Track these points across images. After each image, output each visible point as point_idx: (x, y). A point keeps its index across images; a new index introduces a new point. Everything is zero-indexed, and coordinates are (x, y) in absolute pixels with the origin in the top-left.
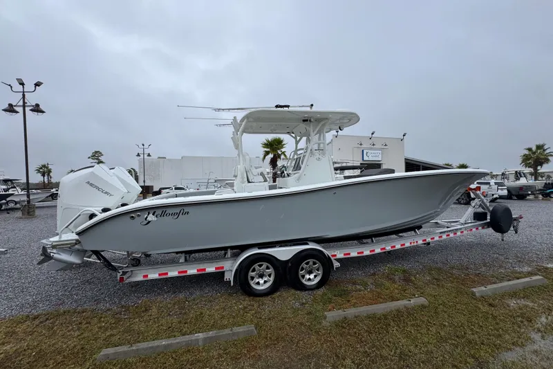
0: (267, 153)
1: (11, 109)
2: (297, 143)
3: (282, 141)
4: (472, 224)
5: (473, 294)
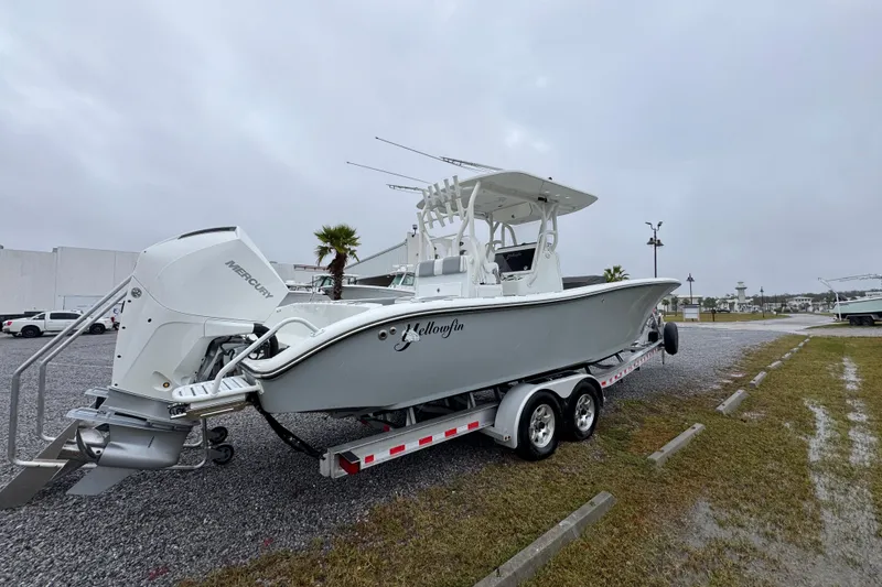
0: (323, 252)
2: (493, 230)
3: (352, 233)
5: (720, 413)
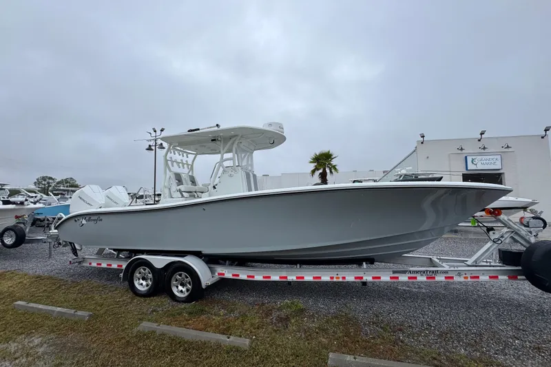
1: (150, 148)
4: (499, 268)
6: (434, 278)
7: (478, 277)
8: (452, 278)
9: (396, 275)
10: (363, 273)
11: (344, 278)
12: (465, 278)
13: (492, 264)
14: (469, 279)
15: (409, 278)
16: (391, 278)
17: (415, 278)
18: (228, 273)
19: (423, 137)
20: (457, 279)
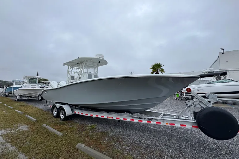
6: (151, 122)
7: (174, 124)
8: (160, 123)
9: (133, 119)
10: (119, 116)
11: (112, 118)
12: (166, 124)
13: (187, 118)
14: (169, 125)
15: (139, 121)
16: (131, 120)
17: (142, 121)
18: (77, 112)
19: (223, 50)
20: (162, 124)
